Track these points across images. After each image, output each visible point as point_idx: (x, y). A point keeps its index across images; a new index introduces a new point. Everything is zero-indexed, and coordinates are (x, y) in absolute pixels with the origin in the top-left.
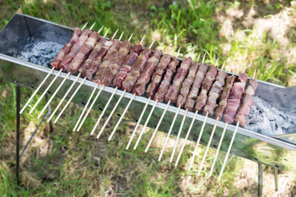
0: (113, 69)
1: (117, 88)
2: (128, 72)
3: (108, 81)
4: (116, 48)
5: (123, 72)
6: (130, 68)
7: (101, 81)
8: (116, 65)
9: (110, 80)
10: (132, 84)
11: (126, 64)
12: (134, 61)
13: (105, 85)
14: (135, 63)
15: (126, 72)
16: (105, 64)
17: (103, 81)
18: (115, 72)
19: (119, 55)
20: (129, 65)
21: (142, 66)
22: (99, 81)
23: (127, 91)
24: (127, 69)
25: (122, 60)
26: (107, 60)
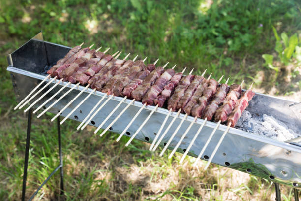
0: (124, 80)
1: (126, 97)
2: (139, 84)
3: (117, 90)
4: (129, 65)
5: (135, 84)
6: (141, 81)
7: (111, 90)
8: (127, 78)
9: (120, 89)
10: (142, 93)
11: (138, 78)
12: (146, 76)
13: (115, 95)
14: (147, 78)
15: (137, 84)
16: (117, 77)
17: (112, 90)
18: (125, 84)
19: (131, 70)
20: (141, 79)
21: (153, 79)
22: (109, 90)
23: (136, 100)
24: (138, 81)
25: (134, 75)
26: (119, 74)
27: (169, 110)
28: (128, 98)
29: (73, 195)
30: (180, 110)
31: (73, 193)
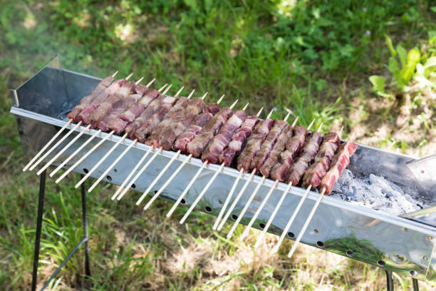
0: (176, 127)
1: (179, 151)
2: (197, 133)
3: (167, 142)
4: (182, 105)
5: (191, 133)
6: (200, 128)
7: (158, 142)
8: (180, 124)
9: (170, 140)
10: (201, 147)
11: (195, 124)
12: (207, 121)
13: (164, 149)
14: (207, 124)
15: (194, 133)
16: (166, 123)
17: (160, 142)
18: (178, 132)
19: (185, 113)
20: (199, 125)
21: (216, 126)
22: (155, 142)
23: (193, 156)
24: (196, 129)
25: (190, 120)
26: (168, 118)
27: (239, 171)
28: (182, 153)
29: (102, 279)
30: (254, 171)
31: (103, 276)
